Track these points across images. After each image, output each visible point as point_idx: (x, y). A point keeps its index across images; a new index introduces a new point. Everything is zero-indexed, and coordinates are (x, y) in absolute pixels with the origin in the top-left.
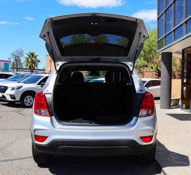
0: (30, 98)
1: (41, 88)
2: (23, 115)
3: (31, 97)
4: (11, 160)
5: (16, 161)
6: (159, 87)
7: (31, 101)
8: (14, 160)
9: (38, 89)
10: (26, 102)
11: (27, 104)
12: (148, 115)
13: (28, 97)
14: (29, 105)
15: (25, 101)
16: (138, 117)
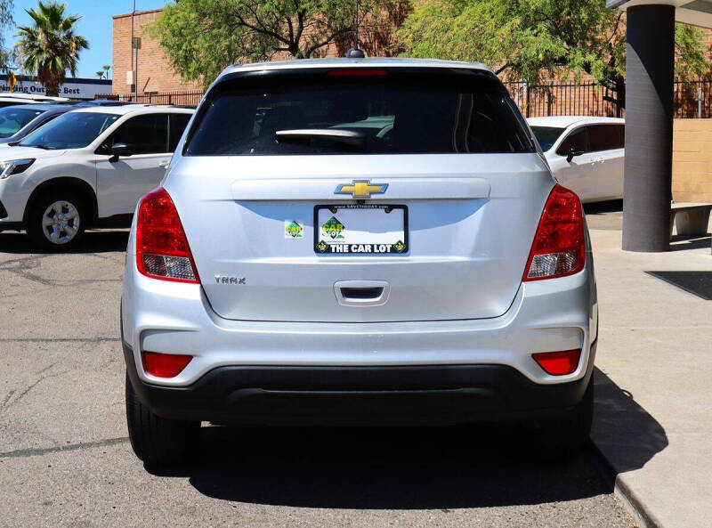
0: (65, 210)
2: (46, 282)
3: (71, 207)
5: (61, 454)
7: (70, 223)
8: (50, 450)
9: (97, 173)
10: (50, 229)
11: (54, 237)
12: (561, 272)
13: (58, 206)
14: (63, 241)
15: (46, 221)
16: (525, 279)
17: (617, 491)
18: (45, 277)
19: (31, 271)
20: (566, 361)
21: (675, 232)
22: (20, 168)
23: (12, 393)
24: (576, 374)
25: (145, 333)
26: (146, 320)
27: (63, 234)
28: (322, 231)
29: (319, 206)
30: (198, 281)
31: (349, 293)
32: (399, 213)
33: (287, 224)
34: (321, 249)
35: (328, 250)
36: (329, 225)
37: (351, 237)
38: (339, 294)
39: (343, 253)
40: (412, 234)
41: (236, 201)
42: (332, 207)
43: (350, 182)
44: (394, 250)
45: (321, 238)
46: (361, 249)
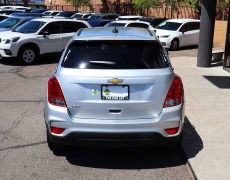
0: (30, 52)
1: (43, 38)
2: (25, 77)
3: (32, 51)
4: (23, 146)
5: (29, 147)
6: (198, 31)
7: (32, 56)
8: (25, 146)
9: (39, 40)
10: (26, 58)
11: (27, 61)
12: (175, 104)
13: (27, 51)
14: (29, 62)
15: (24, 56)
16: (164, 107)
17: (187, 164)
18: (24, 75)
19: (20, 73)
20: (175, 131)
21: (213, 59)
22: (16, 40)
23: (14, 123)
24: (177, 134)
25: (51, 121)
26: (51, 118)
27: (29, 60)
28: (103, 93)
29: (102, 85)
30: (67, 107)
31: (111, 111)
32: (127, 87)
33: (93, 90)
34: (103, 98)
35: (105, 99)
36: (105, 91)
37: (112, 94)
38: (108, 112)
39: (109, 100)
40: (130, 94)
41: (78, 83)
42: (107, 86)
43: (112, 78)
44: (125, 99)
45: (103, 95)
46: (115, 98)
